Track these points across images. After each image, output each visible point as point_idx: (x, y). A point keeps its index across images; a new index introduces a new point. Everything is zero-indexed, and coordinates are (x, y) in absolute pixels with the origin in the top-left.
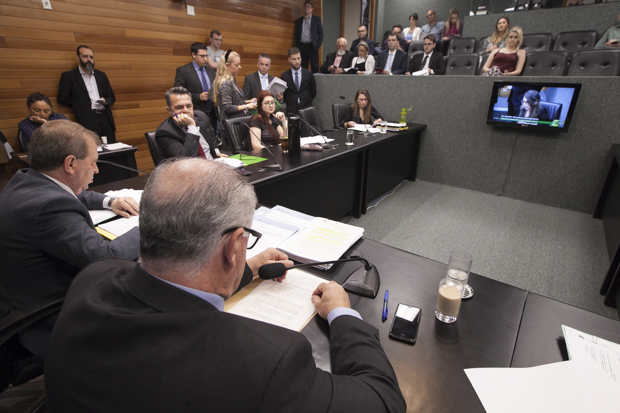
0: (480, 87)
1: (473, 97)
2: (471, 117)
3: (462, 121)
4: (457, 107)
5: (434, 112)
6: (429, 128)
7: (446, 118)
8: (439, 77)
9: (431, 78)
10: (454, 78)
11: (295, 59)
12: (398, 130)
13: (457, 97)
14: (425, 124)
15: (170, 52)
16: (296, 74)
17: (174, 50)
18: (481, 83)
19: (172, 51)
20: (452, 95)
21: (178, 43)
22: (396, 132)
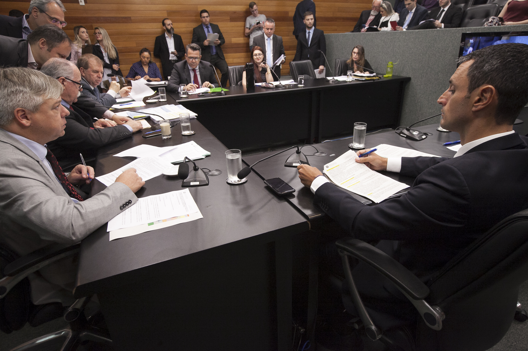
0: (456, 40)
1: (450, 50)
2: (447, 70)
3: (440, 74)
4: (436, 60)
5: (417, 65)
6: (413, 80)
7: (427, 71)
8: (423, 31)
9: (417, 32)
10: (435, 31)
11: (308, 20)
12: (364, 79)
13: (437, 50)
14: (410, 76)
15: (228, 20)
16: (309, 33)
17: (230, 18)
18: (457, 35)
19: (229, 19)
20: (432, 48)
21: (235, 12)
22: (363, 81)
